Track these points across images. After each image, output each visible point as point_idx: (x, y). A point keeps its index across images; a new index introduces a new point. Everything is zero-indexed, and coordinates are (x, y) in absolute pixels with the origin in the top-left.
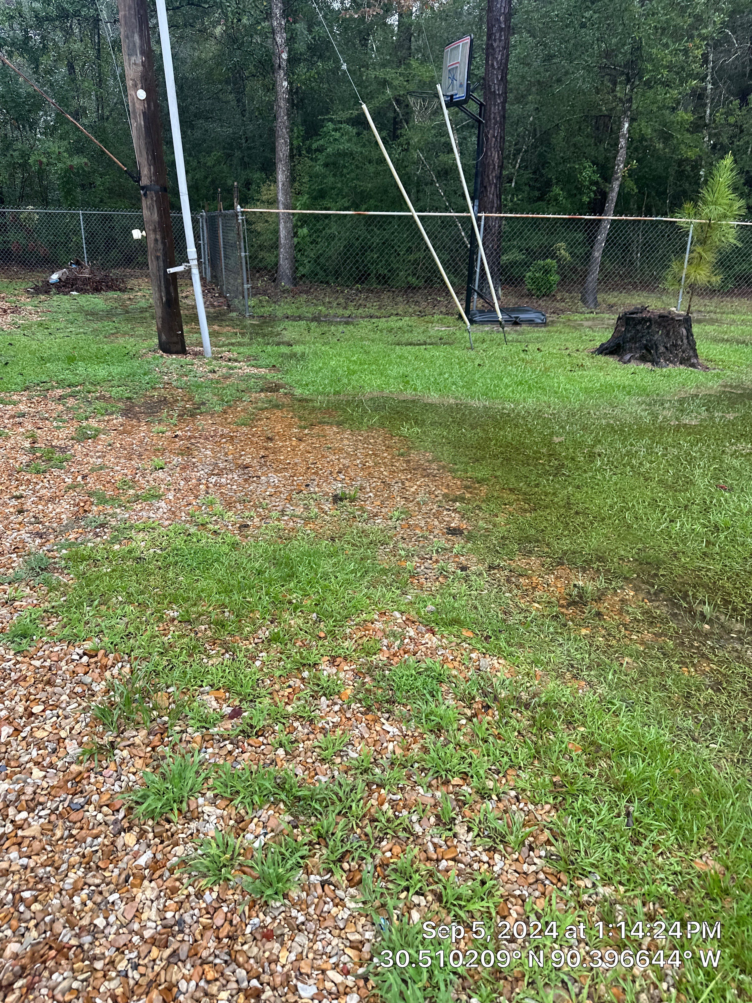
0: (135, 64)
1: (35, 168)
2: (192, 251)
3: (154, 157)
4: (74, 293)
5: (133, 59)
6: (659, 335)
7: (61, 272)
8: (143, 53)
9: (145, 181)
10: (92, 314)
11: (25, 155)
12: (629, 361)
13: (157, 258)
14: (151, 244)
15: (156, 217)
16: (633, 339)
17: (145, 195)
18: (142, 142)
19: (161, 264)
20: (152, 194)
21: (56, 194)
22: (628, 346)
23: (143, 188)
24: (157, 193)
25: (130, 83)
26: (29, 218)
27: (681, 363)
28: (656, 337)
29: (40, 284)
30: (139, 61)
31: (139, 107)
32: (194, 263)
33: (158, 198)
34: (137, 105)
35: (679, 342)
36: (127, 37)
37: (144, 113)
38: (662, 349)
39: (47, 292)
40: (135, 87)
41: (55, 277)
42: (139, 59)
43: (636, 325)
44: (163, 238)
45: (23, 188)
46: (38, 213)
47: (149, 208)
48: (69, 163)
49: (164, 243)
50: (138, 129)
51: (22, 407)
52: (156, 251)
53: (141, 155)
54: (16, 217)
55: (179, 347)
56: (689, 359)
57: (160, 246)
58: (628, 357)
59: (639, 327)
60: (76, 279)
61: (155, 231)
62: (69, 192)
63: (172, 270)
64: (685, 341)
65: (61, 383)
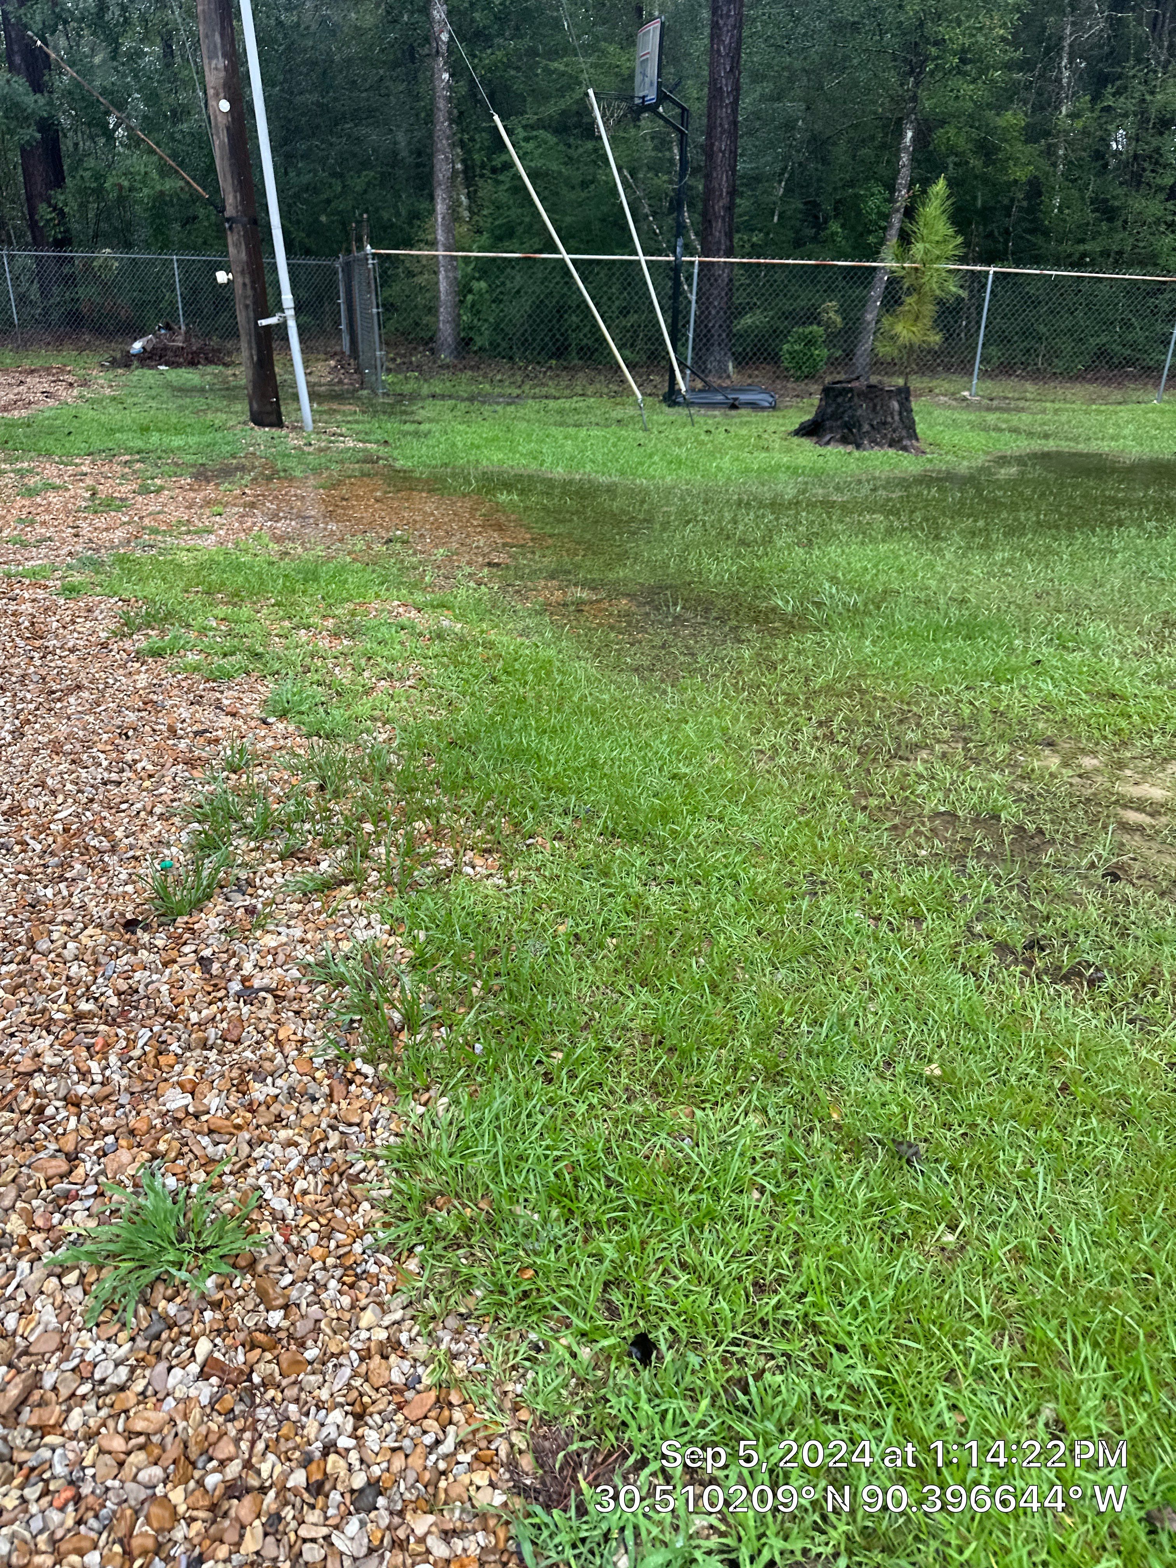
0: (216, 69)
1: (114, 195)
2: (288, 299)
3: (240, 182)
4: (161, 368)
5: (214, 62)
6: (863, 409)
7: (145, 339)
8: (225, 56)
9: (230, 212)
10: (180, 389)
11: (99, 177)
12: (828, 443)
13: (247, 306)
14: (239, 290)
15: (243, 256)
16: (835, 416)
17: (231, 228)
18: (227, 163)
19: (252, 314)
20: (238, 227)
21: (143, 233)
22: (828, 424)
23: (228, 220)
24: (244, 226)
25: (211, 92)
26: (105, 266)
27: (890, 446)
28: (859, 412)
29: (119, 356)
30: (221, 66)
31: (222, 121)
32: (290, 313)
33: (246, 232)
34: (219, 119)
35: (889, 419)
36: (207, 36)
37: (228, 129)
38: (866, 427)
39: (127, 366)
40: (217, 95)
41: (137, 346)
42: (221, 62)
43: (837, 396)
44: (253, 282)
45: (97, 223)
46: (116, 259)
47: (237, 245)
48: (158, 188)
49: (253, 288)
50: (222, 147)
51: (85, 469)
52: (246, 297)
53: (225, 180)
54: (88, 264)
55: (273, 418)
56: (900, 440)
57: (249, 292)
58: (828, 438)
59: (840, 400)
60: (165, 349)
61: (242, 272)
62: (159, 231)
63: (263, 322)
64: (897, 418)
65: (129, 451)
